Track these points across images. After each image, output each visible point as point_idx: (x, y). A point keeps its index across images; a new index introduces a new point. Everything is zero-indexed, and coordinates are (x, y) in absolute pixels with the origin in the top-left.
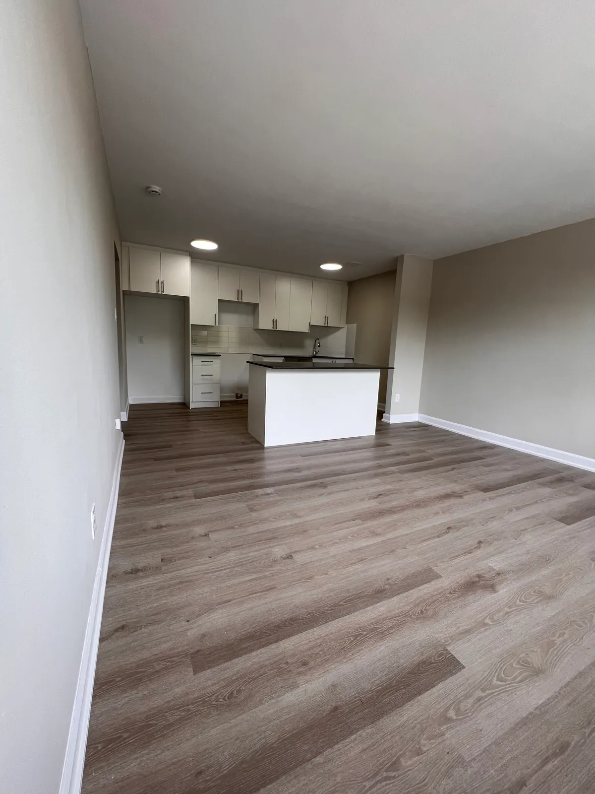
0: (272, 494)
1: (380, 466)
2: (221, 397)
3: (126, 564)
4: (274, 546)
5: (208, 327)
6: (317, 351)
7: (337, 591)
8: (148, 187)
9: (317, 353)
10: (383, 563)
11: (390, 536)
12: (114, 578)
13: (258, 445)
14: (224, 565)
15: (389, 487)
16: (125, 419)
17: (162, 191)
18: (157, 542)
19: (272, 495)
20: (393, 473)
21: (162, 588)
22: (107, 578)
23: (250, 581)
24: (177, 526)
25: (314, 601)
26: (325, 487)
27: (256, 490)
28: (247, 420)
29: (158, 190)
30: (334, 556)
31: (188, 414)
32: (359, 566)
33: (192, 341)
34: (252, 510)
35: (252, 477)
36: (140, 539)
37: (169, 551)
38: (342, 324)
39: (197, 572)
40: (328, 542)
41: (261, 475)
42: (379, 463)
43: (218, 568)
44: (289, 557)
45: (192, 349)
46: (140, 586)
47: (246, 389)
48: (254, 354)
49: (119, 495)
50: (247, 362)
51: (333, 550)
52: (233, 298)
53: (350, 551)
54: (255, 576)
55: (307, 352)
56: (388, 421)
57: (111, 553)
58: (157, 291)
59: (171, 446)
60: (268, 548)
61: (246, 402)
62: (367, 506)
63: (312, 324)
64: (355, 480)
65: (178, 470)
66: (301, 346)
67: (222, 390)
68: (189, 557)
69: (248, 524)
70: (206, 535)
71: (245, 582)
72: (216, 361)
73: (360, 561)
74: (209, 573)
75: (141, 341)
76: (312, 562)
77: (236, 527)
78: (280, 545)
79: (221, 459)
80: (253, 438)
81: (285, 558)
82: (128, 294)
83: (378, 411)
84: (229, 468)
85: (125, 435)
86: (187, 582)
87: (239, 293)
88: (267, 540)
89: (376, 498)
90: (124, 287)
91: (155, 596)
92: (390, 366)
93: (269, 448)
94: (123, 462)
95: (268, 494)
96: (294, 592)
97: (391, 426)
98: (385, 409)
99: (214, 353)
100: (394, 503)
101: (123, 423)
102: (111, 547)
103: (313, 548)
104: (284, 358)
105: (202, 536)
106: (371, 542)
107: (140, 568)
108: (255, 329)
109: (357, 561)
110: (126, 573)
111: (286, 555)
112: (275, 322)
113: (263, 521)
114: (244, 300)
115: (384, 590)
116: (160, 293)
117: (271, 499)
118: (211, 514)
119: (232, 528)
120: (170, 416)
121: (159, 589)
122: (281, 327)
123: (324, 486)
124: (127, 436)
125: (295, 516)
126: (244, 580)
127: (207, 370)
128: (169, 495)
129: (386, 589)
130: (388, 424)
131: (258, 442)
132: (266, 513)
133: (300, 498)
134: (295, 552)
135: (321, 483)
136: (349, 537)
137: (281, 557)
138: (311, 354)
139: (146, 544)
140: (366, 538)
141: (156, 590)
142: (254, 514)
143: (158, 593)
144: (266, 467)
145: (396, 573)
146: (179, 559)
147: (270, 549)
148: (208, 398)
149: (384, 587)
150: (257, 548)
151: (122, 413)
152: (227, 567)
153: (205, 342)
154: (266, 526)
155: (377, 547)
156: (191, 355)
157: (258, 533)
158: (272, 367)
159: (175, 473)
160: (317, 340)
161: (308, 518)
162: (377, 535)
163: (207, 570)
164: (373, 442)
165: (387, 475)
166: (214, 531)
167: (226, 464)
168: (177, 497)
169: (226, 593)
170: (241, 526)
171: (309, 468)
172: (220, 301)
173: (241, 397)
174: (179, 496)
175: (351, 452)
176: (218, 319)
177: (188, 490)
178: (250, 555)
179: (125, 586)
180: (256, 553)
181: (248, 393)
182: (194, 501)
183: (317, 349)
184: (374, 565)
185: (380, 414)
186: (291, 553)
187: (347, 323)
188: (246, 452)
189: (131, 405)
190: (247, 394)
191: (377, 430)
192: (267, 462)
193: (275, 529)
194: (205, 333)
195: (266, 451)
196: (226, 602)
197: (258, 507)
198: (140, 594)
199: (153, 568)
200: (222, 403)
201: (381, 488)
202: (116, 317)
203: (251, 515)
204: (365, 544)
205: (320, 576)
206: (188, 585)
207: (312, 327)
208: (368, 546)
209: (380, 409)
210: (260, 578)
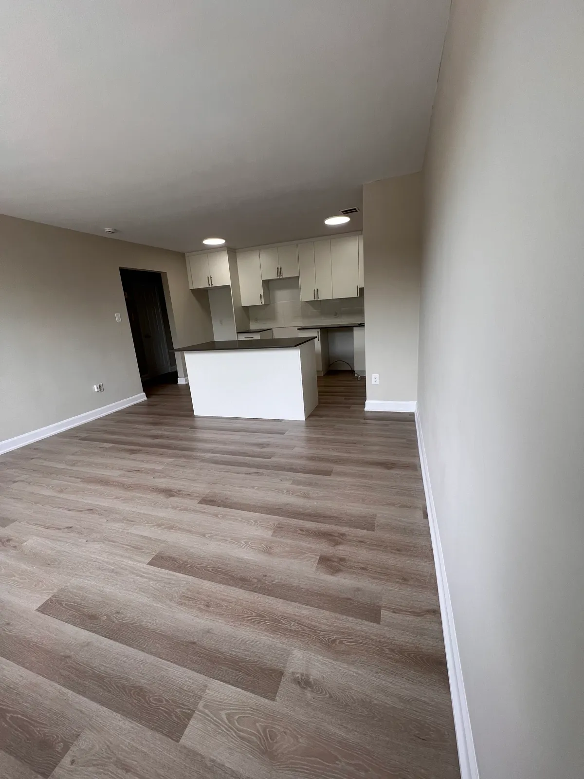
63: (360, 286)
87: (279, 270)
90: (190, 287)
104: (319, 330)
112: (316, 292)
114: (284, 276)
172: (264, 281)
207: (361, 290)
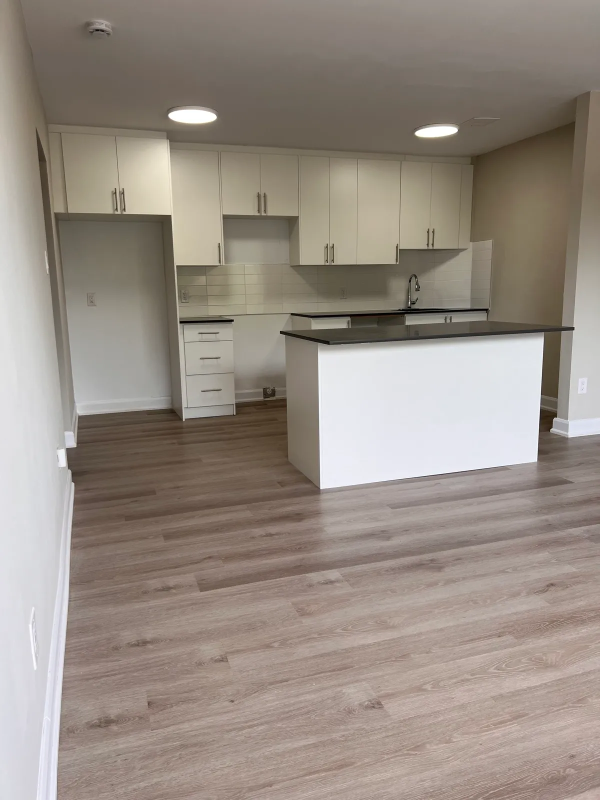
0: (337, 581)
1: (549, 527)
2: (237, 396)
3: (89, 711)
4: (347, 683)
5: (207, 268)
6: (414, 299)
7: (471, 776)
8: (88, 24)
9: (413, 303)
10: (562, 724)
11: (573, 669)
12: (71, 735)
13: (307, 486)
14: (257, 716)
15: (569, 569)
16: (72, 443)
17: (113, 29)
18: (139, 670)
19: (338, 585)
20: (578, 540)
21: (151, 756)
22: (60, 734)
23: (306, 747)
24: (172, 641)
25: (427, 793)
26: (440, 569)
27: (307, 575)
28: (286, 438)
29: (106, 26)
30: (463, 707)
31: (178, 431)
32: (514, 729)
33: (180, 297)
34: (303, 613)
35: (299, 548)
36: (110, 664)
37: (159, 686)
38: (464, 242)
39: (210, 727)
40: (451, 678)
41: (315, 545)
42: (547, 521)
43: (246, 722)
44: (376, 705)
45: (182, 311)
46: (114, 751)
47: (280, 379)
48: (292, 314)
49: (71, 584)
50: (281, 333)
51: (461, 695)
52: (250, 210)
53: (494, 698)
54: (312, 740)
55: (395, 302)
56: (565, 433)
57: (64, 689)
58: (114, 211)
59: (153, 492)
60: (335, 686)
61: (282, 404)
62: (524, 607)
63: (401, 247)
64: (498, 554)
65: (168, 536)
66: (382, 291)
67: (238, 384)
68: (195, 700)
69: (297, 640)
70: (223, 659)
71: (296, 750)
72: (224, 331)
73: (516, 718)
74: (231, 730)
75: (91, 303)
76: (419, 717)
77: (276, 645)
78: (357, 681)
79: (243, 513)
80: (298, 472)
81: (367, 707)
82: (65, 219)
83: (542, 411)
84: (258, 531)
85: (73, 474)
86: (195, 745)
87: (261, 199)
88: (334, 671)
89: (544, 591)
90: (57, 207)
91: (141, 769)
92: (565, 324)
93: (329, 491)
94: (74, 525)
95: (332, 582)
96: (389, 775)
97: (570, 444)
98: (556, 408)
99: (220, 316)
100: (581, 603)
101: (69, 451)
102: (64, 678)
103: (420, 689)
104: (350, 320)
105: (216, 661)
106: (534, 680)
107: (112, 717)
108: (292, 266)
109: (507, 717)
110: (92, 726)
111: (370, 701)
112: (330, 249)
113: (325, 634)
114: (270, 213)
115: (564, 778)
116: (119, 212)
117: (338, 592)
118: (229, 620)
119: (268, 646)
120: (148, 436)
121: (147, 757)
122: (342, 258)
123: (436, 566)
124: (77, 476)
125: (382, 625)
126: (295, 746)
127: (209, 350)
128: (154, 583)
129: (568, 775)
130: (564, 439)
131: (308, 481)
132: (328, 620)
133: (393, 591)
134: (388, 696)
135: (432, 561)
136: (492, 670)
137: (360, 705)
138: (402, 307)
139: (120, 674)
140: (524, 673)
141: (143, 758)
142: (307, 622)
143: (144, 764)
144: (325, 529)
145: (588, 745)
146: (177, 704)
147: (339, 689)
148: (212, 399)
149: (564, 772)
150: (315, 686)
151: (67, 433)
152: (263, 720)
153: (204, 298)
154: (329, 645)
155: (549, 692)
156: (181, 322)
157: (315, 657)
158: (327, 343)
159: (161, 543)
160: (413, 279)
161: (410, 630)
162: (547, 666)
163: (228, 725)
164: (533, 476)
165: (564, 544)
166: (238, 651)
167: (250, 523)
168: (168, 589)
169: (263, 770)
170: (284, 643)
171: (406, 530)
172: (225, 218)
173: (273, 393)
174: (171, 586)
175: (488, 498)
176: (225, 253)
177: (187, 575)
178: (302, 698)
179: (90, 748)
180: (313, 696)
181: (285, 387)
182: (198, 594)
183: (415, 295)
184: (544, 728)
185: (547, 418)
186: (379, 697)
187: (473, 239)
188: (287, 501)
189: (80, 417)
190: (284, 389)
191: (540, 452)
192: (327, 520)
193: (347, 651)
194: (202, 280)
195: (323, 497)
196: (264, 786)
197: (313, 608)
198: (115, 764)
199: (134, 719)
200: (239, 406)
201: (553, 572)
202: (47, 267)
203: (301, 622)
204: (525, 685)
205: (437, 744)
206: (196, 752)
207: (402, 253)
208: (530, 688)
209: (547, 408)
210: (323, 744)
